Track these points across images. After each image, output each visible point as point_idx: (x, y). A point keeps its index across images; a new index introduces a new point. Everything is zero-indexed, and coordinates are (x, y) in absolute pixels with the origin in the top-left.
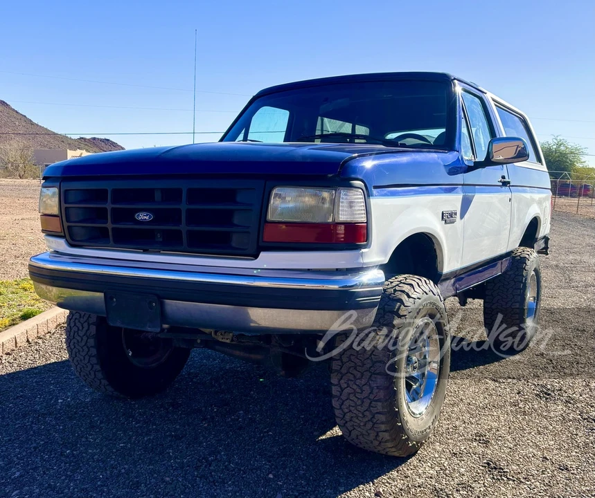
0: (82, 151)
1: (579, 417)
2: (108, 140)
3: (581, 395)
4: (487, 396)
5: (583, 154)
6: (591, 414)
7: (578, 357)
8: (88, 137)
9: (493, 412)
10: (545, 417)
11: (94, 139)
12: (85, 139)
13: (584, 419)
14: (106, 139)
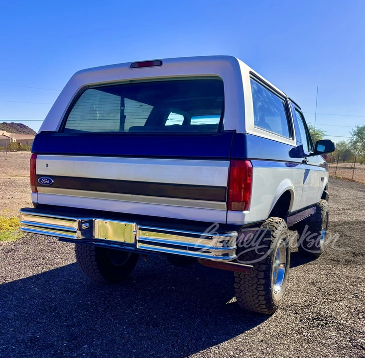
0: (3, 132)
1: (350, 344)
2: (22, 124)
3: (347, 321)
4: (278, 324)
5: (324, 135)
6: (358, 340)
7: (338, 285)
8: (9, 122)
9: (284, 341)
10: (324, 344)
11: (13, 123)
12: (6, 124)
13: (354, 346)
14: (20, 124)
